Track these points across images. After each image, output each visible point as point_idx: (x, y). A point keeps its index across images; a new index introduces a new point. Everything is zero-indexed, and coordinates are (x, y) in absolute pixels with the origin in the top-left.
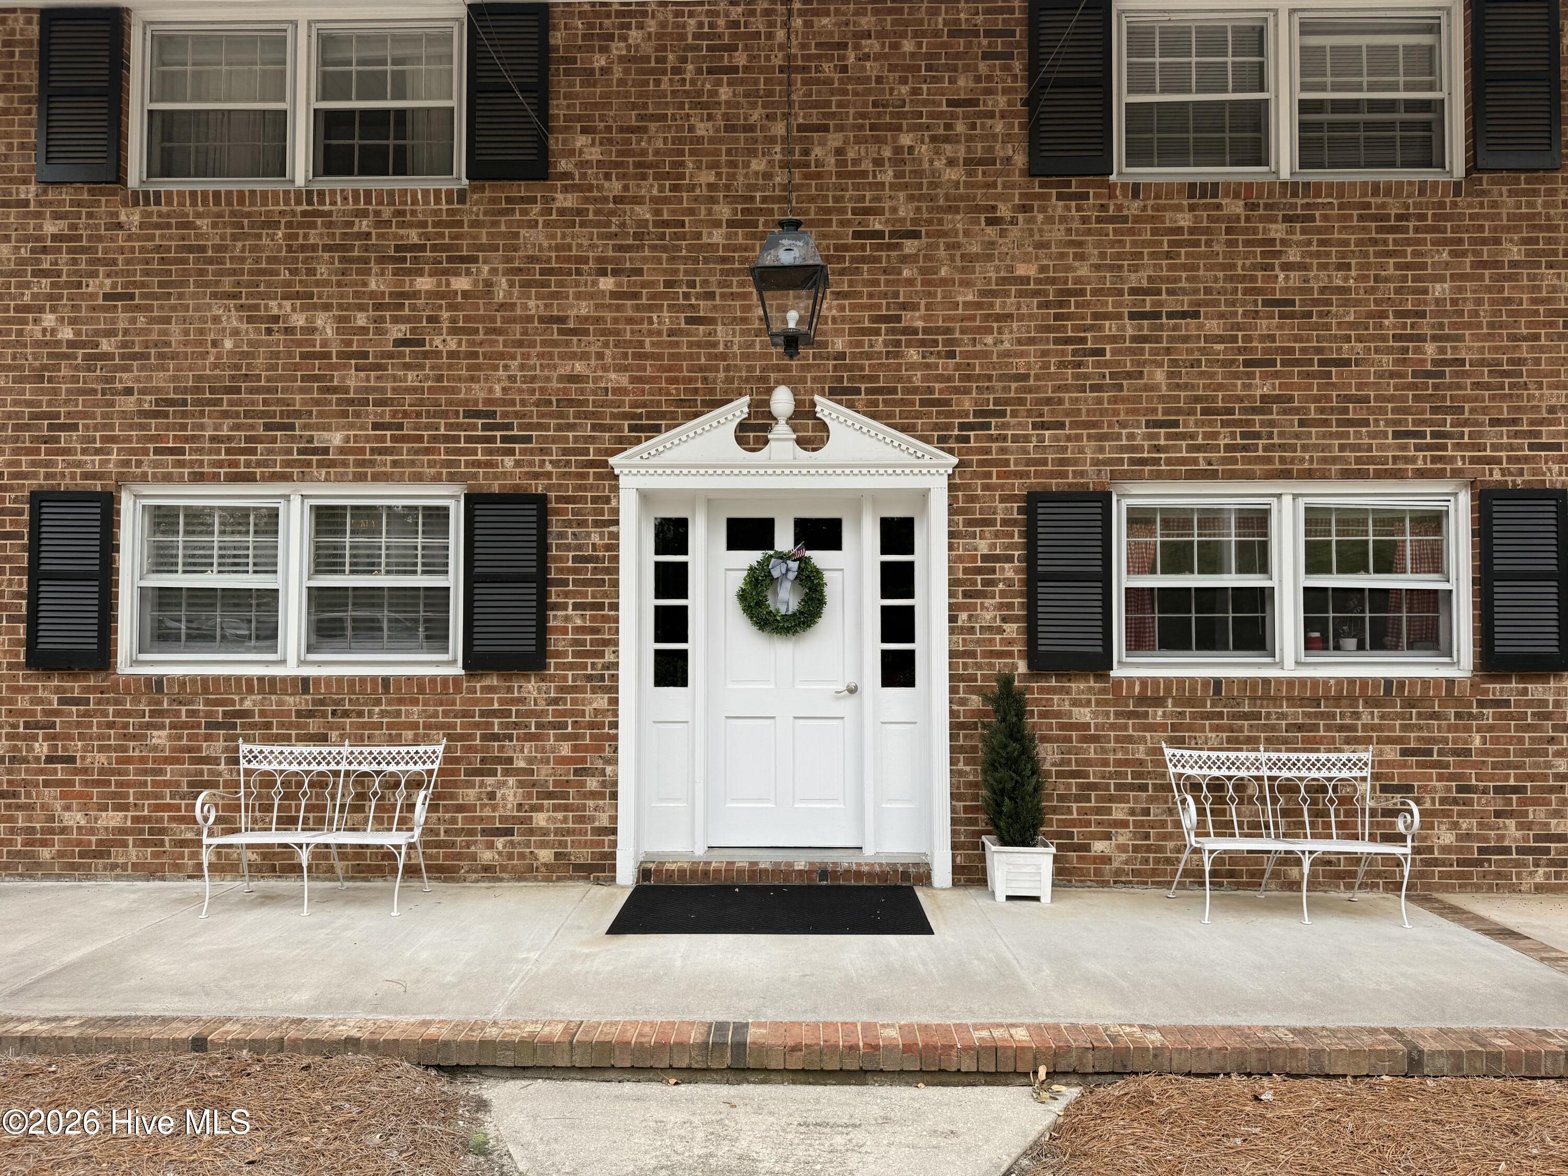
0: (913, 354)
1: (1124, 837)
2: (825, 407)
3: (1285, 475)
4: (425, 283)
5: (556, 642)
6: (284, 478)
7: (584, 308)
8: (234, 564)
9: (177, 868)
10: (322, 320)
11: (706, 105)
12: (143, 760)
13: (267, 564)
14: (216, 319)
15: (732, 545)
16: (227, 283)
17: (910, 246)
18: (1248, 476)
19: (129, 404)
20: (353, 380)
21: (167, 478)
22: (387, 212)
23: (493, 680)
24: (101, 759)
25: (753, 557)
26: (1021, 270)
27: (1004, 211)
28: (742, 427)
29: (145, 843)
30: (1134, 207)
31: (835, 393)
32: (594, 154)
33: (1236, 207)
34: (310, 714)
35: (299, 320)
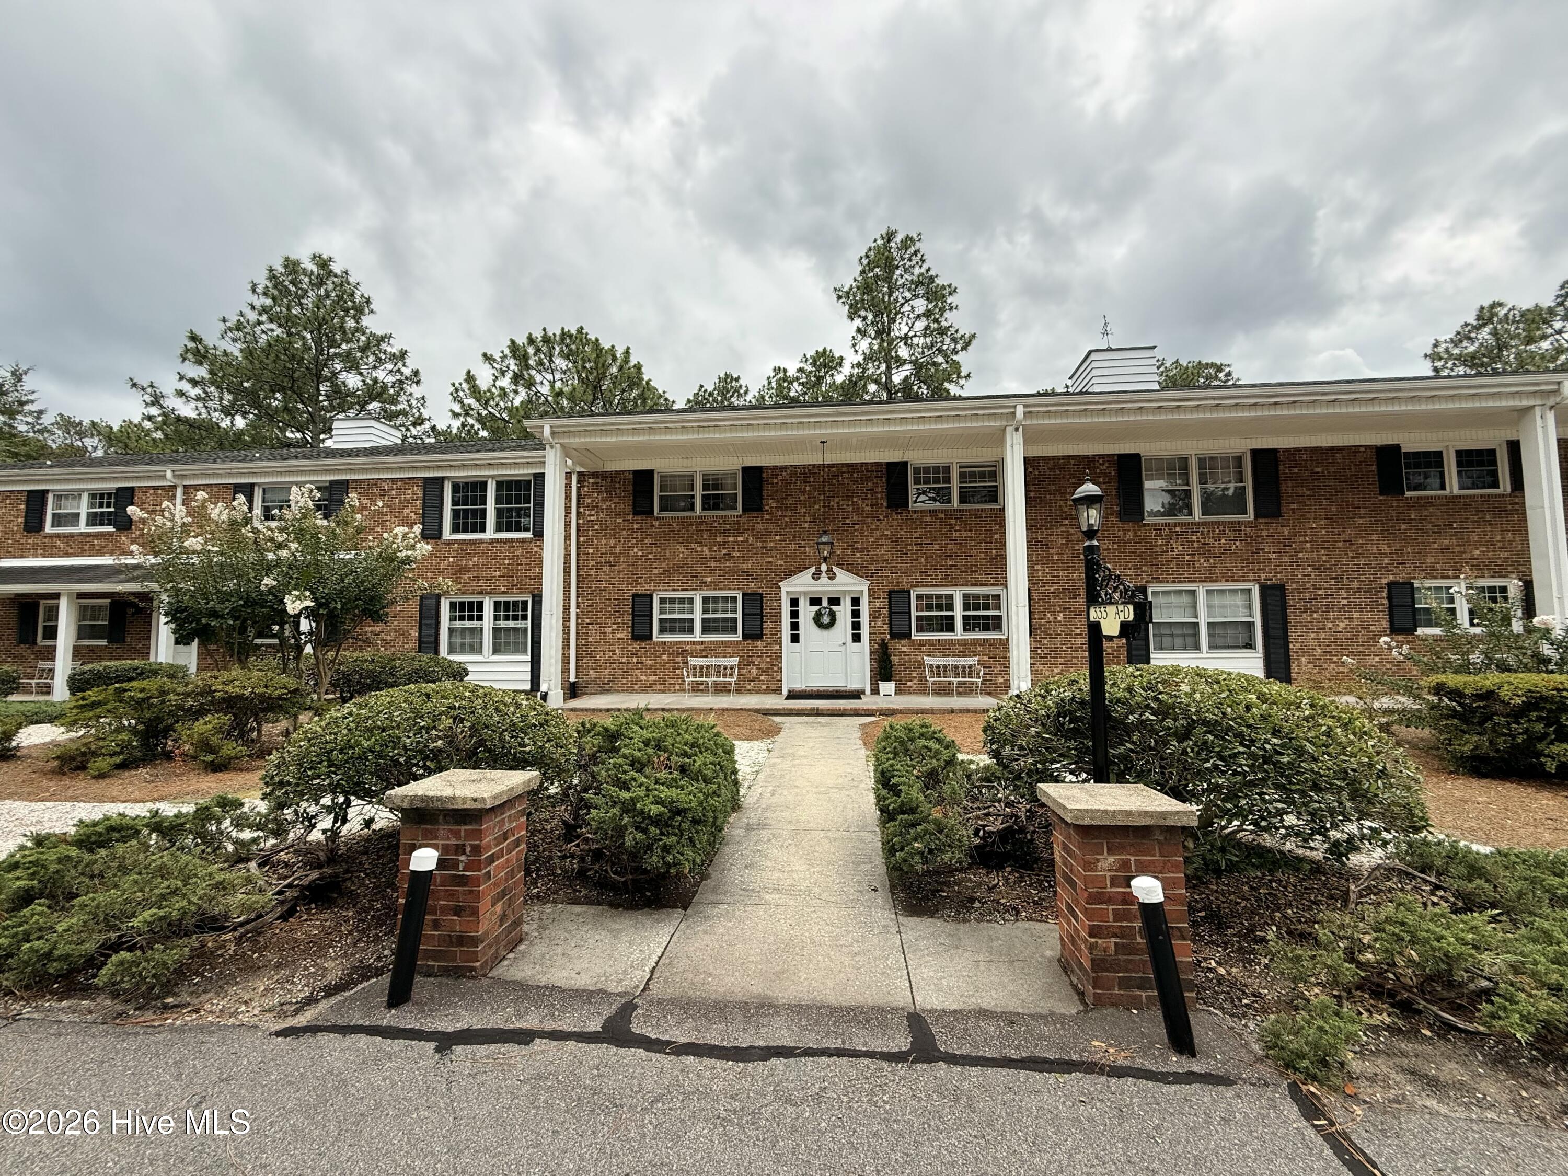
0: (858, 555)
1: (915, 681)
2: (835, 569)
3: (957, 585)
5: (766, 631)
6: (696, 590)
8: (682, 611)
9: (669, 690)
10: (705, 549)
12: (661, 663)
13: (691, 611)
14: (678, 549)
15: (811, 604)
16: (681, 540)
17: (857, 527)
18: (947, 586)
20: (713, 564)
21: (665, 590)
22: (722, 520)
23: (750, 642)
24: (650, 662)
25: (817, 608)
26: (886, 533)
27: (881, 517)
28: (813, 574)
29: (662, 684)
30: (915, 516)
31: (838, 565)
32: (774, 505)
33: (943, 515)
34: (704, 650)
35: (699, 549)
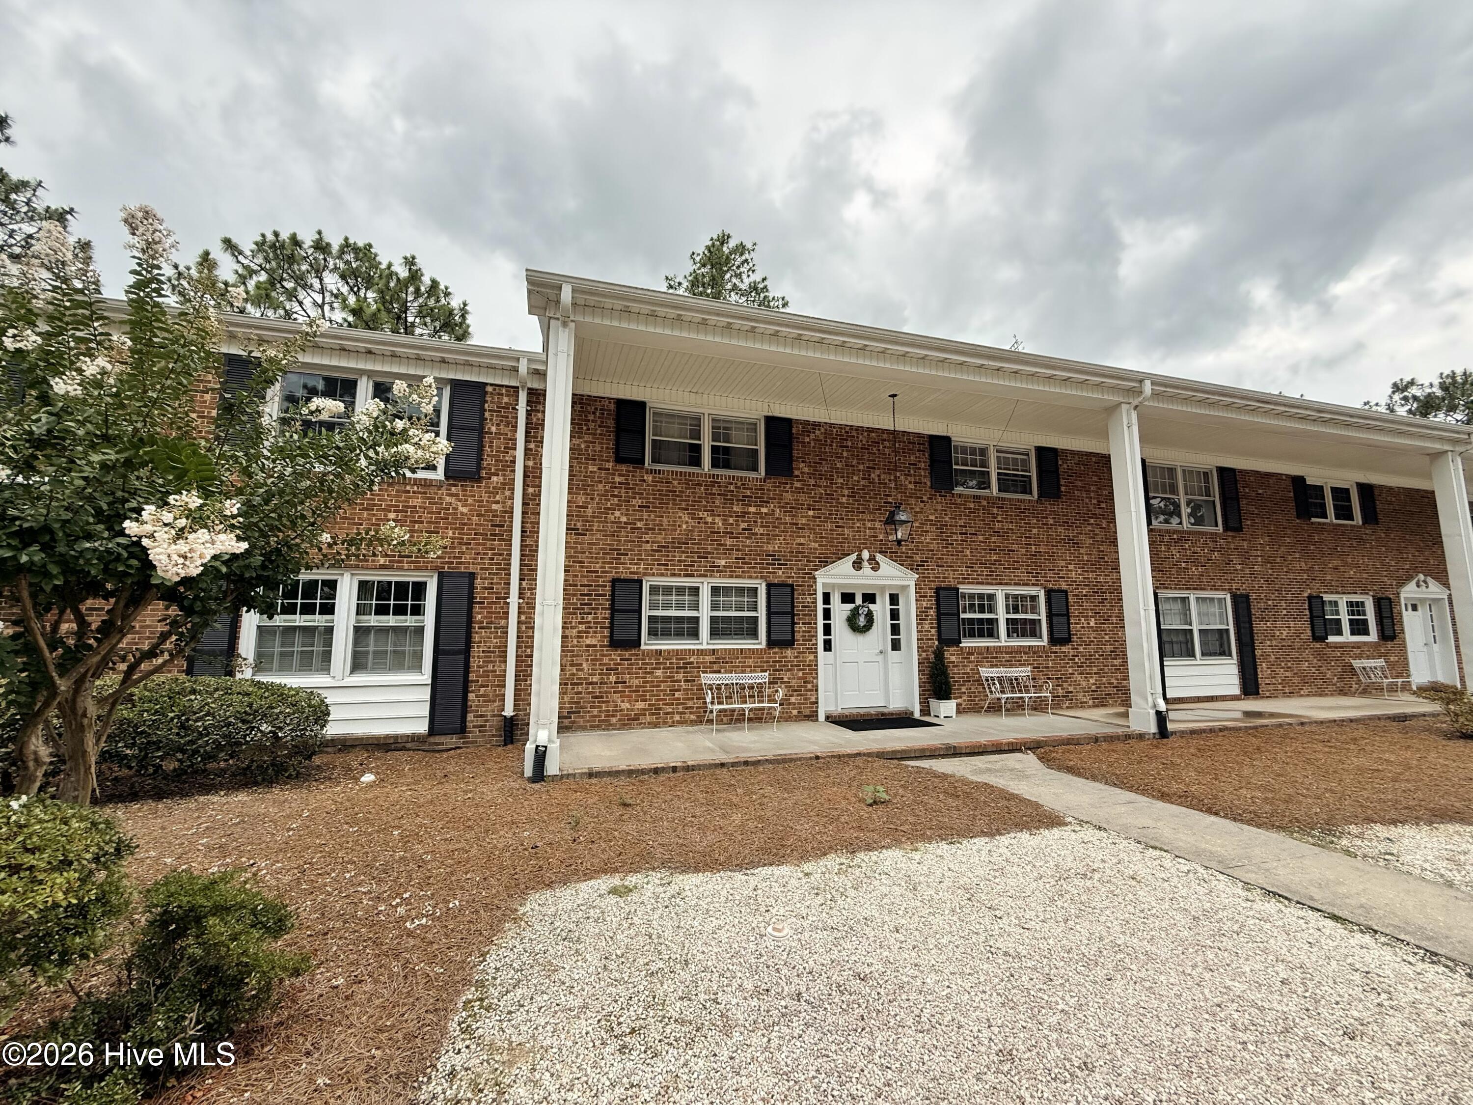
2: (879, 557)
3: (1001, 584)
4: (752, 509)
5: (798, 636)
6: (706, 576)
7: (804, 521)
8: (679, 606)
9: (665, 723)
11: (840, 457)
12: (652, 682)
13: (696, 607)
14: (680, 517)
15: (843, 602)
16: (684, 505)
18: (991, 584)
19: (648, 547)
20: (728, 542)
21: (662, 575)
22: (739, 484)
23: (776, 650)
24: (636, 682)
25: (850, 606)
26: (931, 517)
27: (925, 499)
28: (854, 563)
29: (653, 714)
30: (959, 501)
31: (880, 553)
32: (806, 470)
33: (985, 503)
34: (715, 663)
35: (709, 519)
